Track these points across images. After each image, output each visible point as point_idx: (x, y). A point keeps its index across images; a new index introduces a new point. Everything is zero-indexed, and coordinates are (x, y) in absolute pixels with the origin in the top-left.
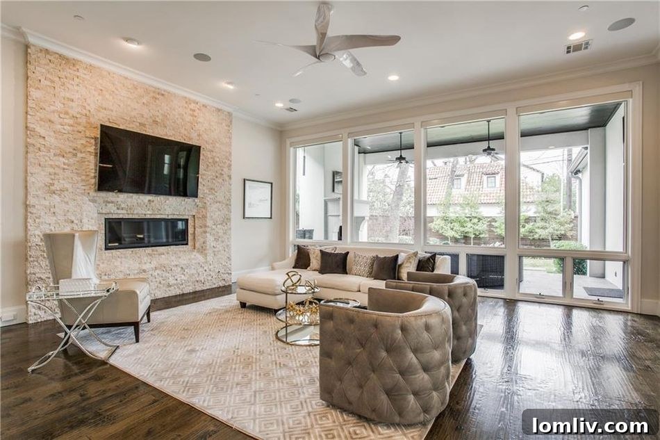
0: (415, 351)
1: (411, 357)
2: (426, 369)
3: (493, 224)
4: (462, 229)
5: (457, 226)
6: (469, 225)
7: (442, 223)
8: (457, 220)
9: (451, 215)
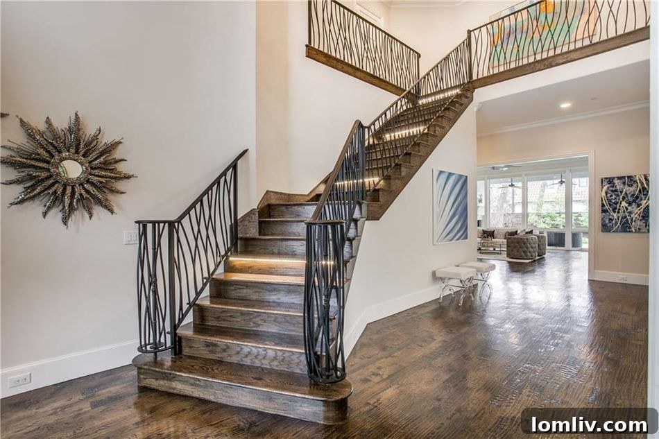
0: (530, 244)
1: (528, 245)
2: (532, 248)
3: (579, 218)
4: (553, 222)
5: (548, 220)
6: (559, 219)
7: (536, 218)
8: (549, 215)
9: (544, 212)
